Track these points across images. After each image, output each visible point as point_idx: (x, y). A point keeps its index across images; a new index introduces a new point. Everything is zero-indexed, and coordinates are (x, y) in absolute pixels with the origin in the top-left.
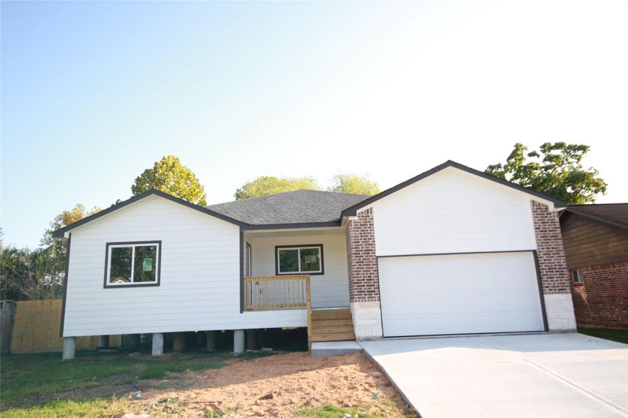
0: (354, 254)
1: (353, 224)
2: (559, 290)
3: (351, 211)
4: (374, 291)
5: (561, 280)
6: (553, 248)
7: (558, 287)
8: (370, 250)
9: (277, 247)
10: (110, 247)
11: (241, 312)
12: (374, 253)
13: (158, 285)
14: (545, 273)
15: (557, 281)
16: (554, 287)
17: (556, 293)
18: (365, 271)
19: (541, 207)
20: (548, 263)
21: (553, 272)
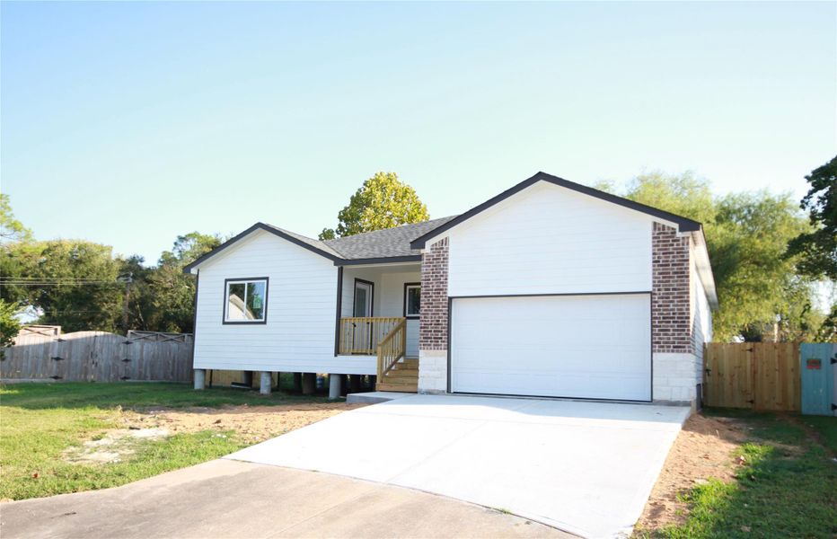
0: (424, 293)
1: (425, 258)
2: (674, 347)
3: (419, 243)
4: (441, 338)
5: (679, 334)
6: (674, 289)
7: (674, 343)
8: (441, 290)
9: (406, 285)
10: (229, 283)
11: (336, 356)
12: (445, 293)
13: (265, 323)
14: (657, 324)
15: (674, 334)
16: (666, 343)
17: (668, 351)
18: (434, 314)
19: (666, 231)
20: (664, 310)
21: (669, 322)
